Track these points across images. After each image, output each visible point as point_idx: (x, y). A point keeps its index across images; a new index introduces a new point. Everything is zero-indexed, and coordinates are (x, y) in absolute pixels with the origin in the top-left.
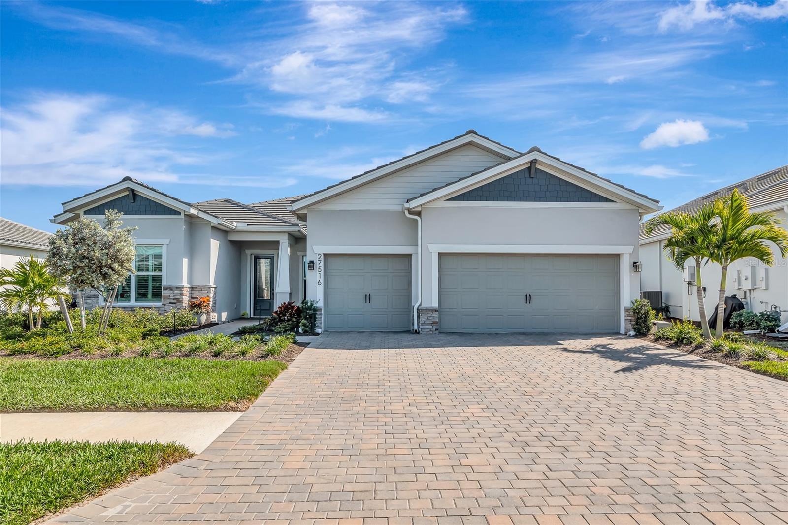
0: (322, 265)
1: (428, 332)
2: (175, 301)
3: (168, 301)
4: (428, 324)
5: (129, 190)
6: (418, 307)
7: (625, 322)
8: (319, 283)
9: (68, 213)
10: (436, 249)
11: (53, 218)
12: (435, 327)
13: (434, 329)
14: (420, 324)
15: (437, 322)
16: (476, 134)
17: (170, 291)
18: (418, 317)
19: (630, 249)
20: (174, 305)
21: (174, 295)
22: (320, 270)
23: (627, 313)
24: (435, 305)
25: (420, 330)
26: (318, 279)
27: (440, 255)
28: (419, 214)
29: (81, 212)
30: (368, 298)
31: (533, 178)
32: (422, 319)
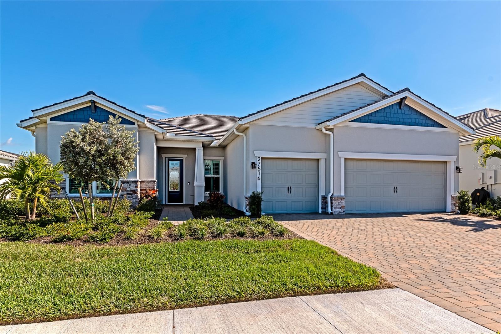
0: (260, 165)
1: (338, 213)
2: (132, 192)
3: (126, 192)
4: (338, 208)
5: (91, 102)
6: (331, 196)
7: (451, 204)
8: (259, 179)
9: (35, 118)
10: (343, 155)
11: (20, 123)
12: (343, 210)
13: (342, 212)
14: (333, 208)
15: (344, 207)
16: (365, 76)
17: (127, 185)
18: (332, 203)
19: (455, 158)
20: (130, 196)
21: (131, 187)
22: (259, 169)
23: (453, 199)
24: (343, 194)
25: (333, 212)
26: (258, 176)
27: (346, 159)
28: (331, 130)
29: (48, 119)
30: (289, 189)
31: (402, 109)
32: (335, 204)
